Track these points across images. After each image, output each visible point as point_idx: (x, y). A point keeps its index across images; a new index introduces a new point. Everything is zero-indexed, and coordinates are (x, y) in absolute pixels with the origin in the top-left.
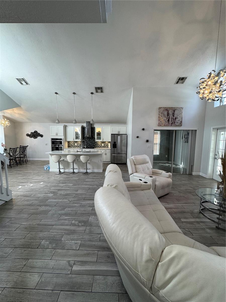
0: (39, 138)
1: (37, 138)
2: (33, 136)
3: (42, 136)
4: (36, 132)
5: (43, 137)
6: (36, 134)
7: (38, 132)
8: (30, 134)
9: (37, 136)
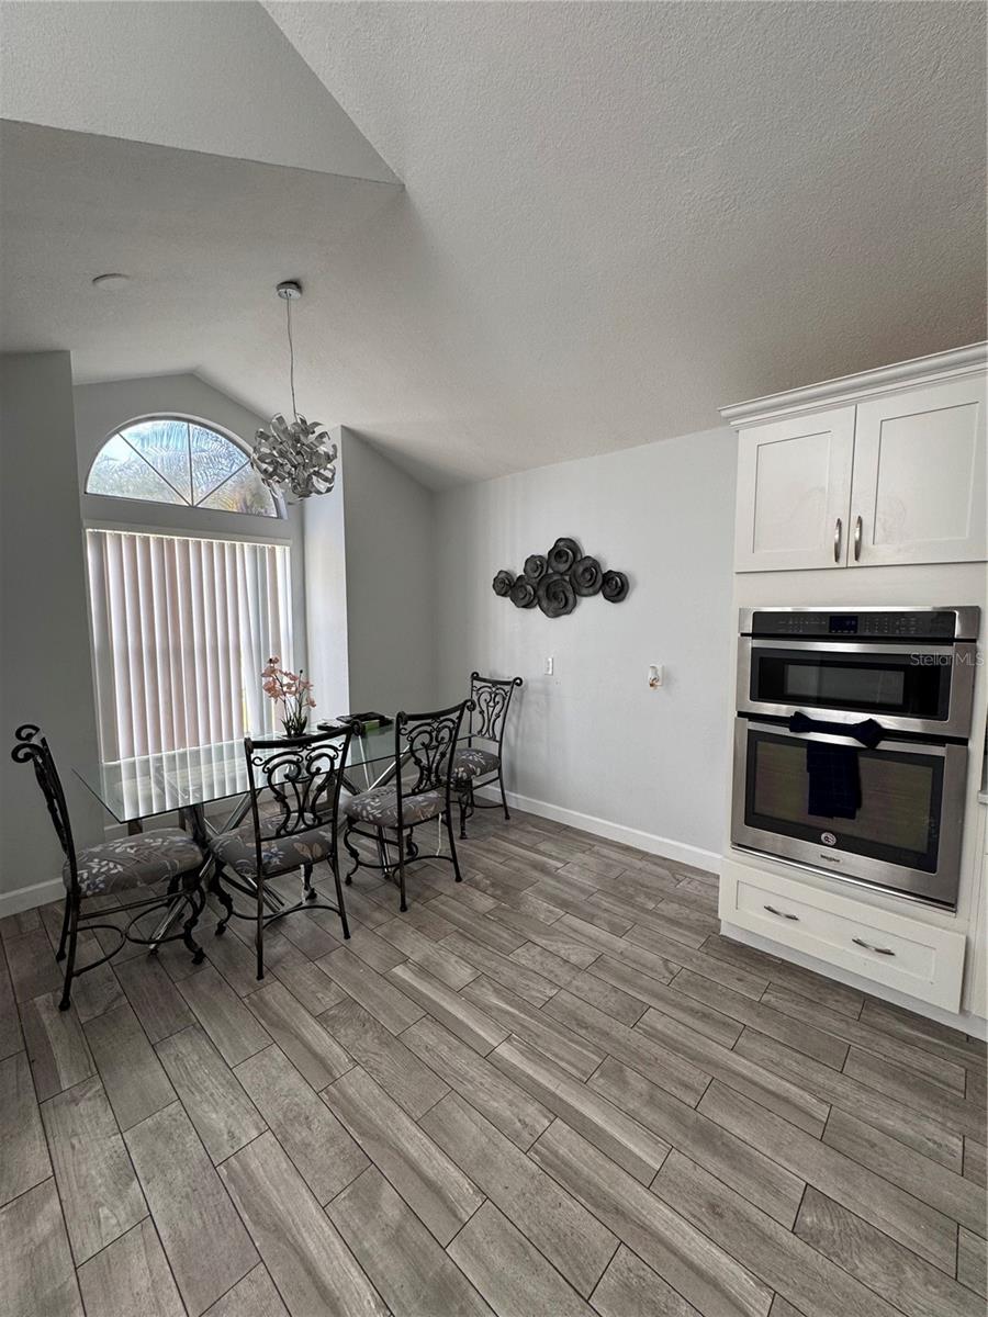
0: (592, 607)
1: (578, 611)
2: (541, 593)
3: (615, 587)
4: (565, 550)
5: (634, 597)
6: (563, 567)
7: (589, 549)
8: (519, 572)
9: (576, 592)
